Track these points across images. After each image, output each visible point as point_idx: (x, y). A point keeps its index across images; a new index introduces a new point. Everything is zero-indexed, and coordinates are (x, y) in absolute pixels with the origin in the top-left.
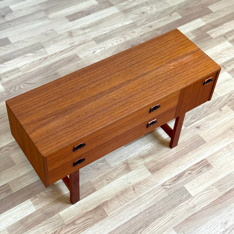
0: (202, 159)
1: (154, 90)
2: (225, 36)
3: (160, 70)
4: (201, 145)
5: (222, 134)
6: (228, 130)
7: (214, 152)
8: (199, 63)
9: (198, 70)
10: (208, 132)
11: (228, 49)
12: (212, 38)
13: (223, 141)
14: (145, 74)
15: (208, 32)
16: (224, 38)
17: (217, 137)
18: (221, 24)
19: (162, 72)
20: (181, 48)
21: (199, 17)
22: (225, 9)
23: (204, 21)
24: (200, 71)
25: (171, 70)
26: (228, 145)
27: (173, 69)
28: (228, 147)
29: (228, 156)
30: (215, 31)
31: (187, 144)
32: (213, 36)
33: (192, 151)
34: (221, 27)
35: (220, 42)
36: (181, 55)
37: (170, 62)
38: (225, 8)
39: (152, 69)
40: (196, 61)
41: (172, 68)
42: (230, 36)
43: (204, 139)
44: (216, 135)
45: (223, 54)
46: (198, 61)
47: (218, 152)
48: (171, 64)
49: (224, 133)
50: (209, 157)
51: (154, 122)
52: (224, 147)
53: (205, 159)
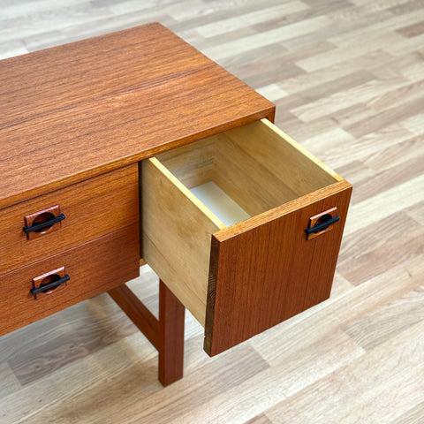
0: (252, 416)
1: (40, 161)
2: (334, 119)
3: (77, 109)
4: (254, 374)
5: (317, 344)
6: (335, 331)
7: (289, 395)
8: (207, 95)
9: (201, 111)
10: (276, 339)
11: (340, 144)
12: (301, 122)
13: (319, 363)
14: (23, 121)
15: (292, 111)
16: (331, 122)
17: (302, 350)
18: (325, 95)
19: (84, 116)
20: (159, 61)
21: (274, 81)
22: (335, 67)
23: (284, 89)
24: (207, 112)
25: (114, 111)
26: (334, 373)
27: (122, 108)
28: (332, 378)
29: (332, 406)
30: (309, 109)
31: (211, 374)
32: (304, 117)
33: (224, 391)
34: (325, 100)
35: (321, 130)
36: (155, 76)
37: (115, 93)
38: (337, 65)
39: (51, 108)
40: (199, 92)
41: (117, 105)
42: (347, 117)
43: (265, 358)
44: (300, 346)
45: (329, 155)
46: (205, 91)
47: (303, 393)
48: (119, 98)
49: (324, 340)
50: (275, 408)
51: (55, 278)
52: (323, 380)
53: (263, 415)
